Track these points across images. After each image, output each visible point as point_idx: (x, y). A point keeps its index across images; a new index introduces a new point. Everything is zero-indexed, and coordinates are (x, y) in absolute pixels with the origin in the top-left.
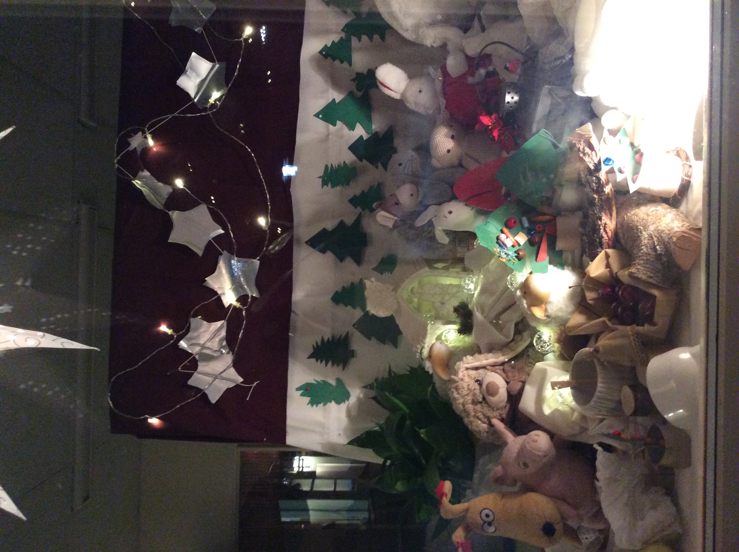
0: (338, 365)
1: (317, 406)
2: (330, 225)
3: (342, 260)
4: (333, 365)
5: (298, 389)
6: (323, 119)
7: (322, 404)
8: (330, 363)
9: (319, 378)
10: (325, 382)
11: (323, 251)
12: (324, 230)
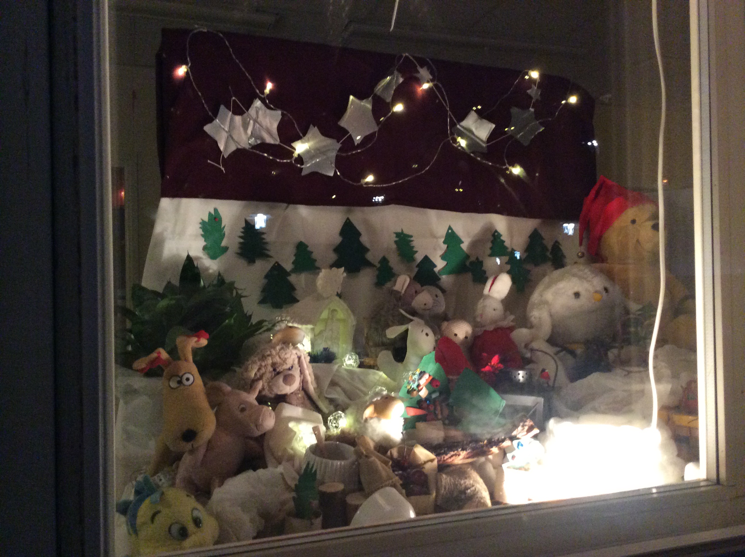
0: (241, 248)
1: (200, 228)
2: (364, 239)
3: (335, 250)
4: (240, 243)
5: (216, 210)
6: (448, 233)
7: (203, 233)
8: (242, 241)
9: (227, 230)
10: (223, 235)
11: (342, 234)
12: (359, 234)
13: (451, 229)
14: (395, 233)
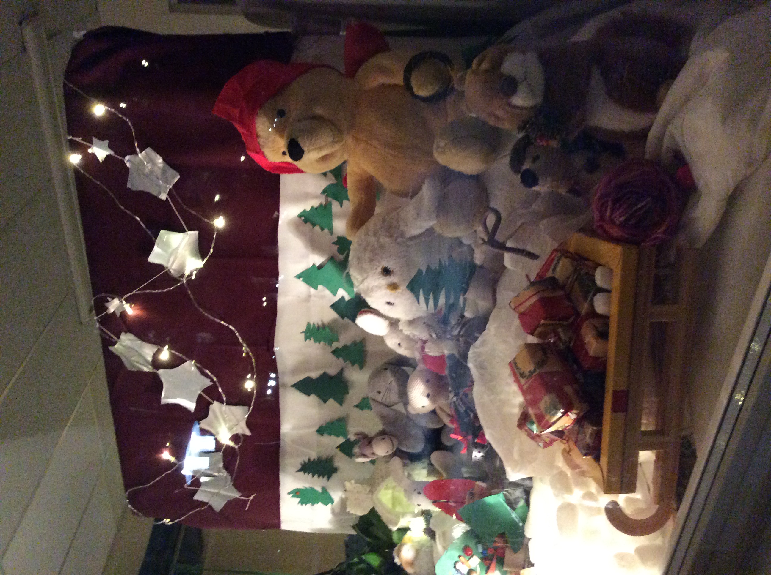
0: (323, 477)
1: (306, 505)
2: (314, 374)
3: (325, 401)
4: (319, 477)
5: (289, 493)
6: (304, 281)
7: (310, 504)
8: (316, 476)
9: (307, 486)
10: (312, 489)
11: (308, 394)
12: (308, 379)
13: (299, 277)
14: (306, 341)
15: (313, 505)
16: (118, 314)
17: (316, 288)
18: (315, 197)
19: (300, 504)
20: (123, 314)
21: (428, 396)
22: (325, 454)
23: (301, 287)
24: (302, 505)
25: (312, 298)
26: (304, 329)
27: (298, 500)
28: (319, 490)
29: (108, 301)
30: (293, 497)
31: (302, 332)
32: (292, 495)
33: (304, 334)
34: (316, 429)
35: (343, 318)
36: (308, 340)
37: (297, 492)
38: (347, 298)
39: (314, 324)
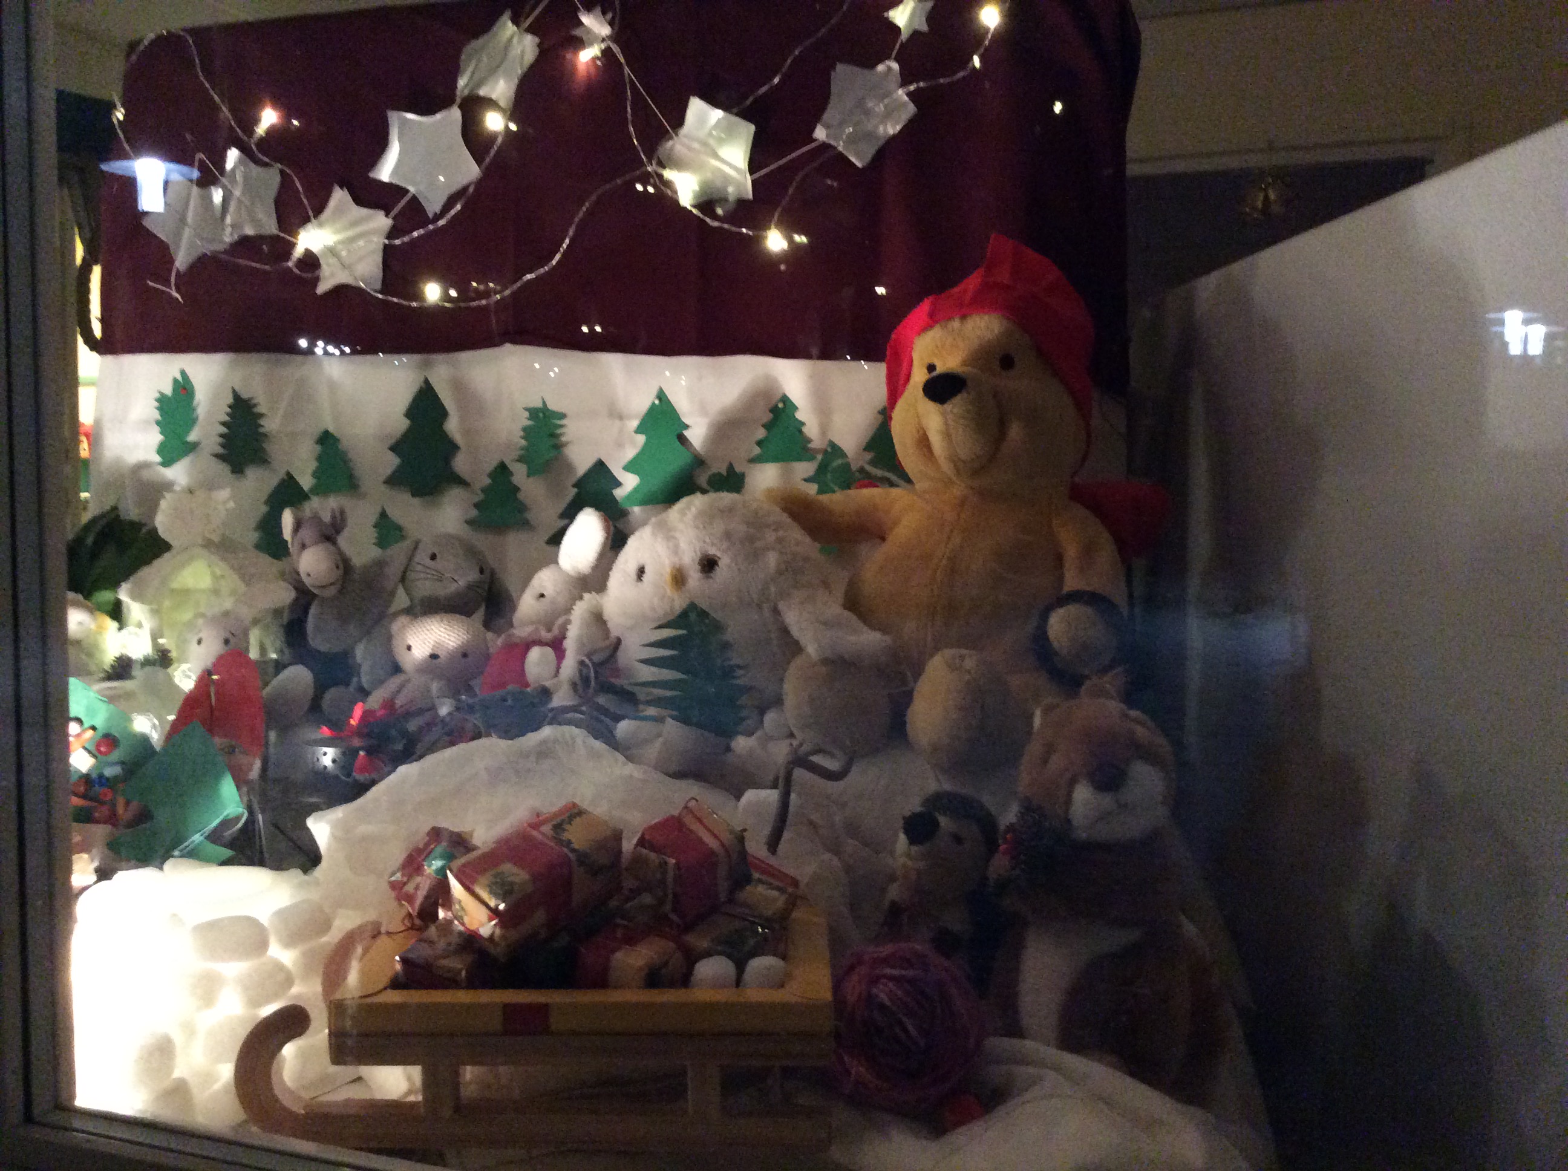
0: (223, 446)
1: (158, 408)
2: (453, 426)
3: (393, 449)
4: (221, 436)
5: (183, 373)
6: (653, 408)
7: (159, 418)
8: (224, 430)
9: (201, 411)
10: (194, 421)
11: (410, 413)
12: (444, 414)
13: (661, 396)
14: (526, 409)
15: (158, 423)
16: (577, 32)
17: (638, 431)
18: (824, 429)
19: (157, 395)
20: (579, 43)
21: (434, 656)
22: (273, 449)
23: (641, 401)
24: (158, 400)
25: (617, 423)
26: (552, 406)
27: (168, 391)
28: (192, 437)
29: (604, 13)
30: (175, 381)
31: (544, 403)
32: (180, 378)
33: (540, 405)
34: (331, 429)
35: (574, 486)
36: (527, 414)
37: (185, 389)
38: (619, 493)
39: (562, 426)
